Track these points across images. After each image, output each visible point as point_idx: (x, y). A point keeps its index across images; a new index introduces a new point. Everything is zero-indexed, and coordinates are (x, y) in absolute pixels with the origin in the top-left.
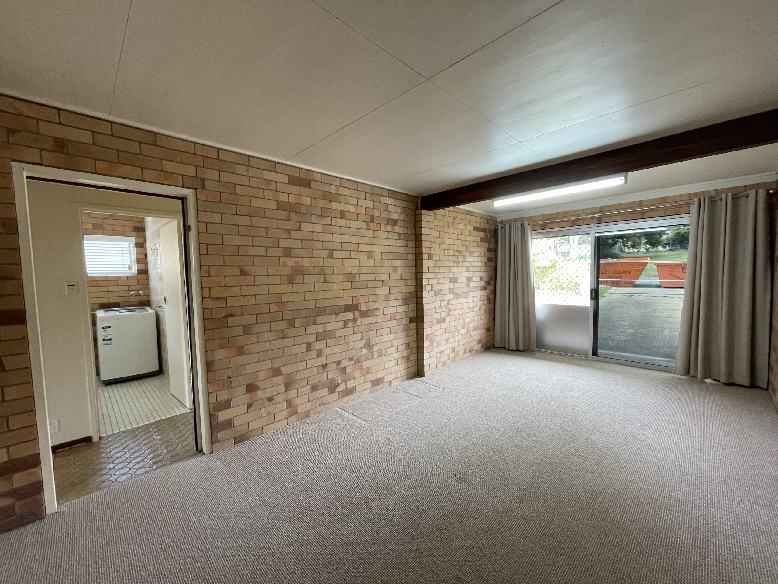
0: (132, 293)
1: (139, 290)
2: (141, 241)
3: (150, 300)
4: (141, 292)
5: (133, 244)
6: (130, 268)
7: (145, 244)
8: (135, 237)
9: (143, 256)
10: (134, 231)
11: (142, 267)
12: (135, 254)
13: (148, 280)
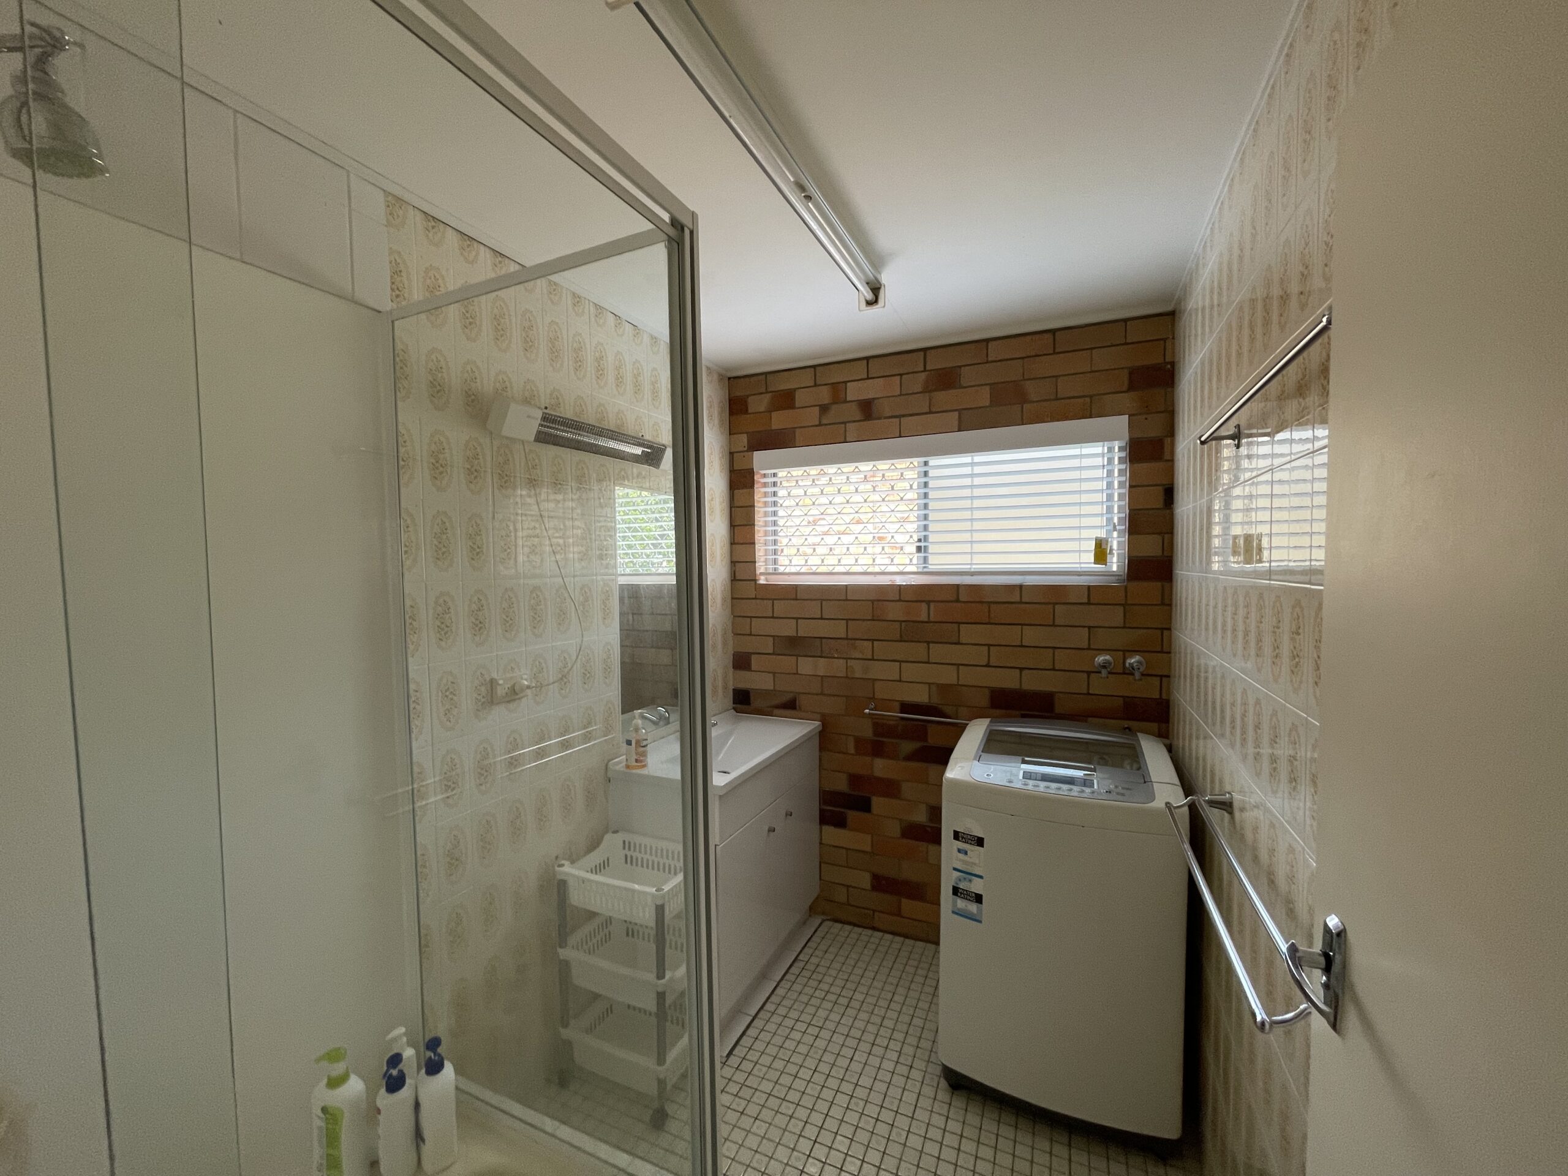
0: (1101, 659)
1: (1128, 652)
2: (1152, 429)
3: (1168, 702)
4: (1133, 660)
5: (1121, 450)
6: (1101, 552)
7: (1168, 440)
8: (1130, 416)
9: (1156, 499)
10: (1131, 387)
11: (1151, 547)
12: (1125, 491)
13: (1170, 605)
